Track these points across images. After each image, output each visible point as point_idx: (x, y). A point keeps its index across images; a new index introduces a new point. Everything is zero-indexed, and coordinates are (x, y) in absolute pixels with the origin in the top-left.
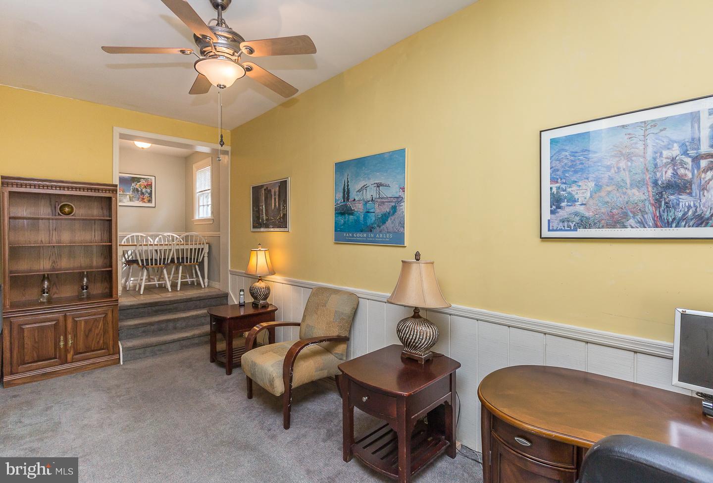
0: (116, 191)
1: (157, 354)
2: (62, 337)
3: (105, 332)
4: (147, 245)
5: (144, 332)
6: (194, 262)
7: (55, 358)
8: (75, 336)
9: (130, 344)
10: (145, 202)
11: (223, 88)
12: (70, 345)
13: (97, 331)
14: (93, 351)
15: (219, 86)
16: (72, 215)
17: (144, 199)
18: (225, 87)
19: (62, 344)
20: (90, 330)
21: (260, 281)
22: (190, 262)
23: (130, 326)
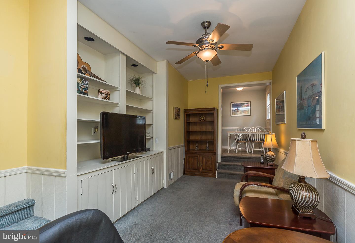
0: (215, 110)
1: (230, 178)
2: (199, 163)
3: (211, 164)
4: (245, 132)
5: (228, 168)
6: (260, 141)
7: (197, 169)
8: (202, 163)
9: (220, 171)
10: (246, 114)
11: (208, 61)
12: (201, 166)
13: (209, 163)
14: (208, 170)
15: (206, 61)
16: (204, 120)
17: (246, 112)
18: (209, 61)
19: (199, 165)
20: (207, 162)
21: (270, 151)
22: (258, 141)
23: (222, 164)
